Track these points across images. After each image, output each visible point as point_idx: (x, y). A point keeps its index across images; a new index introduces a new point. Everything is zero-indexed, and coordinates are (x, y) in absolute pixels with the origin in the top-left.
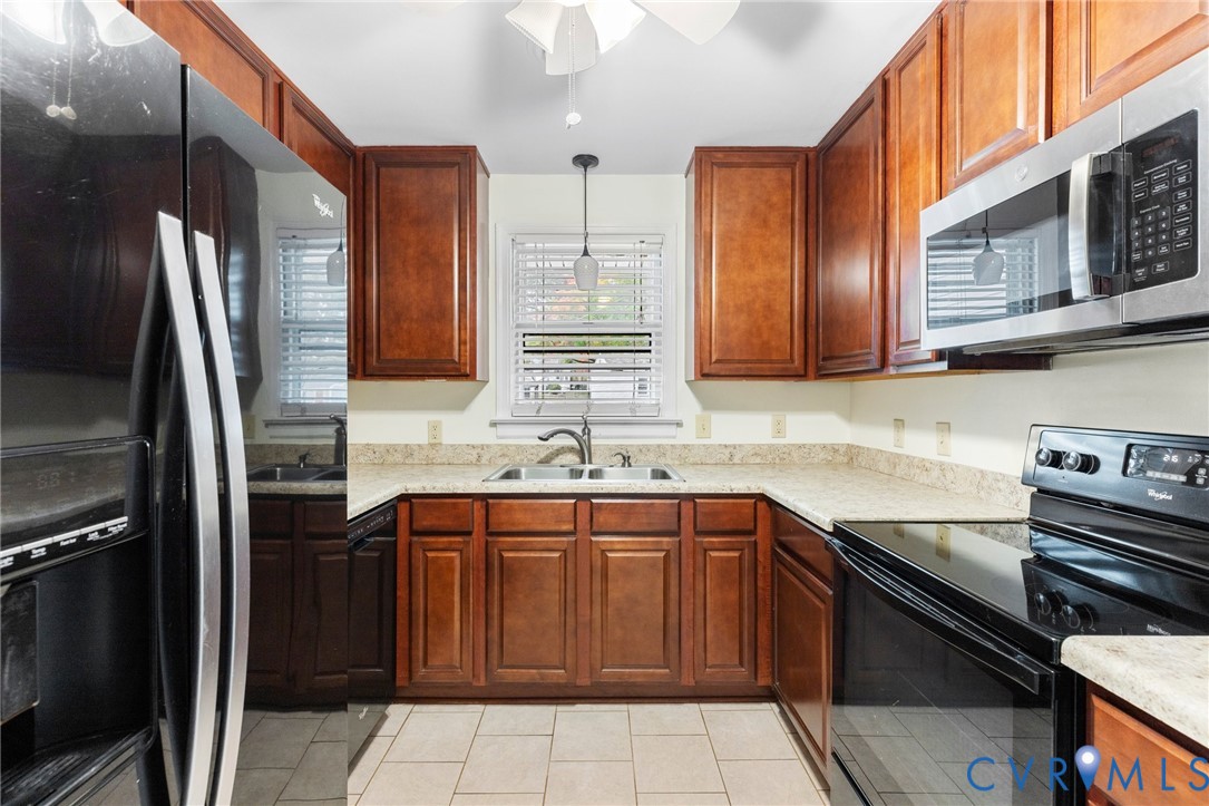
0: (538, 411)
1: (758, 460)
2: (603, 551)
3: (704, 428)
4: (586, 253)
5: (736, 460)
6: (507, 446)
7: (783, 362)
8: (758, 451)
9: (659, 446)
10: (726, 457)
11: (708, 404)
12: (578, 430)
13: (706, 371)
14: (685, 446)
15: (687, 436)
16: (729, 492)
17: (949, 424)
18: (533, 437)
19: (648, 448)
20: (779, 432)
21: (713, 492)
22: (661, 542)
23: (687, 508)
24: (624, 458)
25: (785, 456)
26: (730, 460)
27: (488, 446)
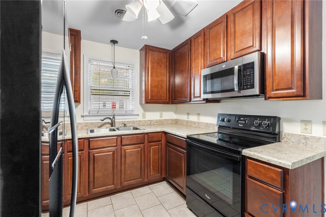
0: (98, 112)
1: (157, 124)
2: (125, 150)
3: (144, 116)
4: (114, 68)
5: (152, 124)
6: (87, 123)
7: (165, 100)
8: (157, 121)
9: (133, 121)
10: (149, 123)
11: (145, 110)
12: (111, 117)
13: (148, 101)
14: (140, 121)
15: (140, 118)
16: (156, 131)
17: (200, 114)
18: (99, 120)
19: (130, 122)
20: (161, 116)
21: (153, 132)
22: (140, 146)
23: (146, 136)
24: (124, 125)
25: (163, 122)
26: (151, 124)
27: (81, 123)
